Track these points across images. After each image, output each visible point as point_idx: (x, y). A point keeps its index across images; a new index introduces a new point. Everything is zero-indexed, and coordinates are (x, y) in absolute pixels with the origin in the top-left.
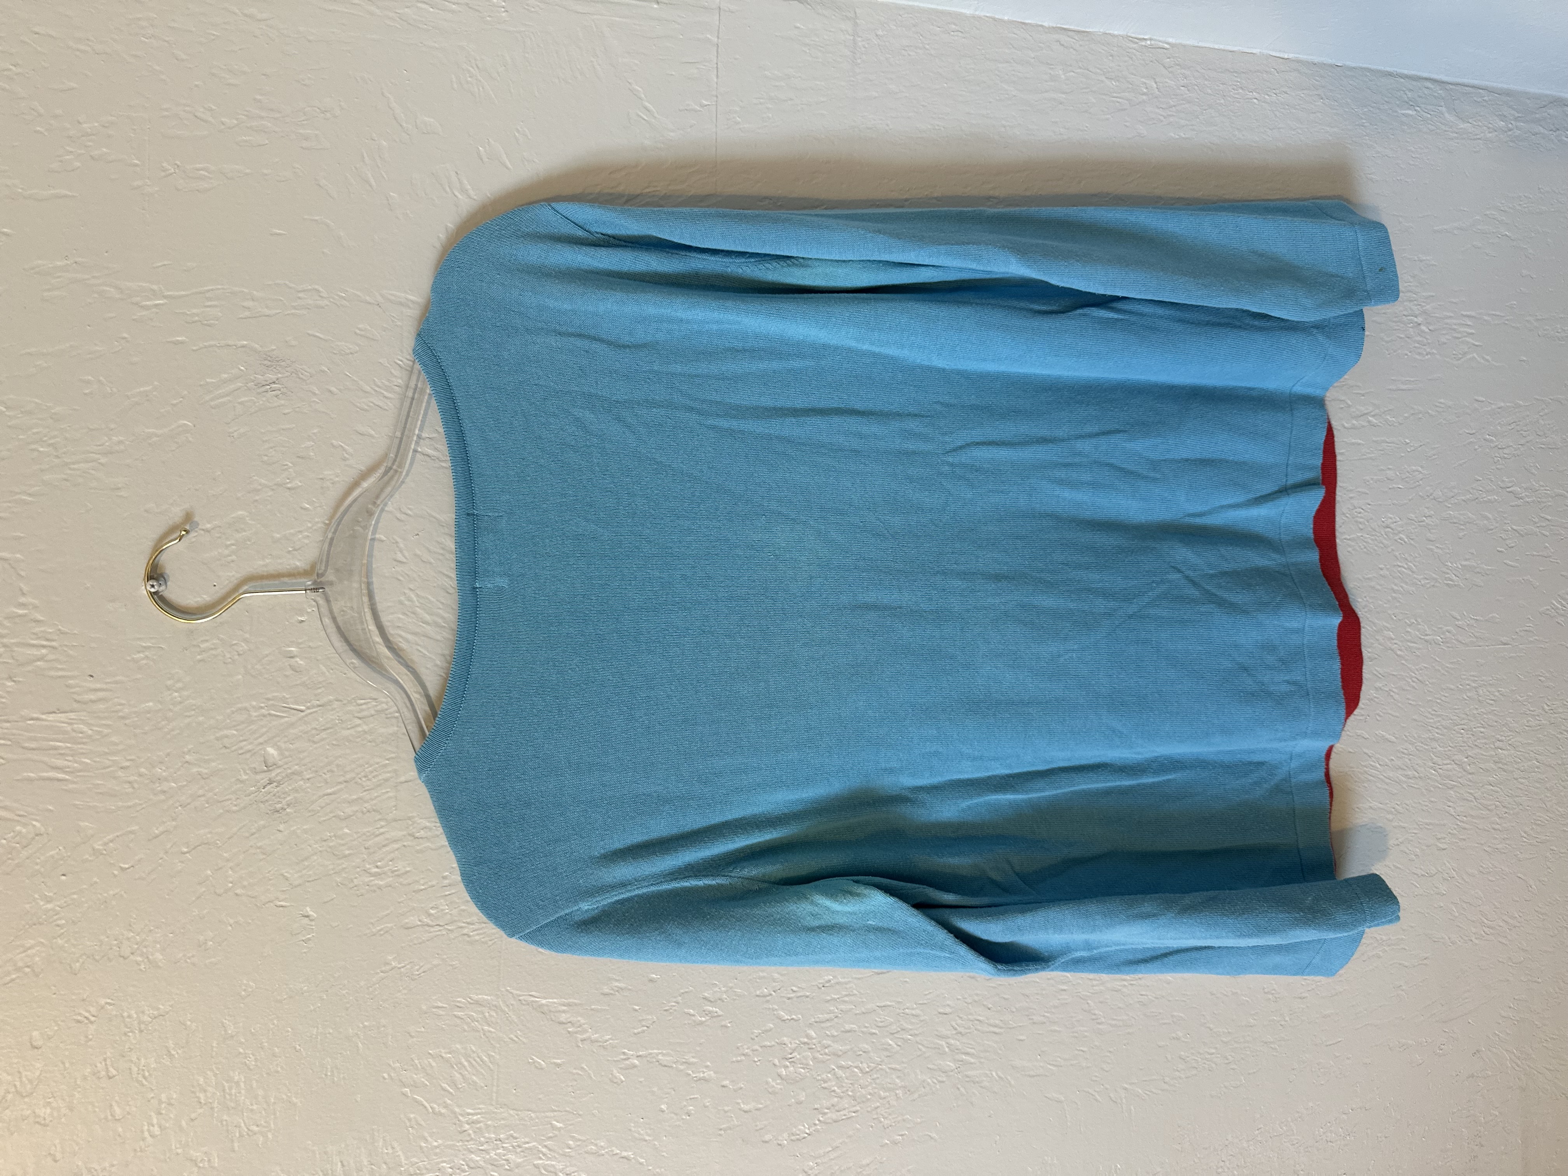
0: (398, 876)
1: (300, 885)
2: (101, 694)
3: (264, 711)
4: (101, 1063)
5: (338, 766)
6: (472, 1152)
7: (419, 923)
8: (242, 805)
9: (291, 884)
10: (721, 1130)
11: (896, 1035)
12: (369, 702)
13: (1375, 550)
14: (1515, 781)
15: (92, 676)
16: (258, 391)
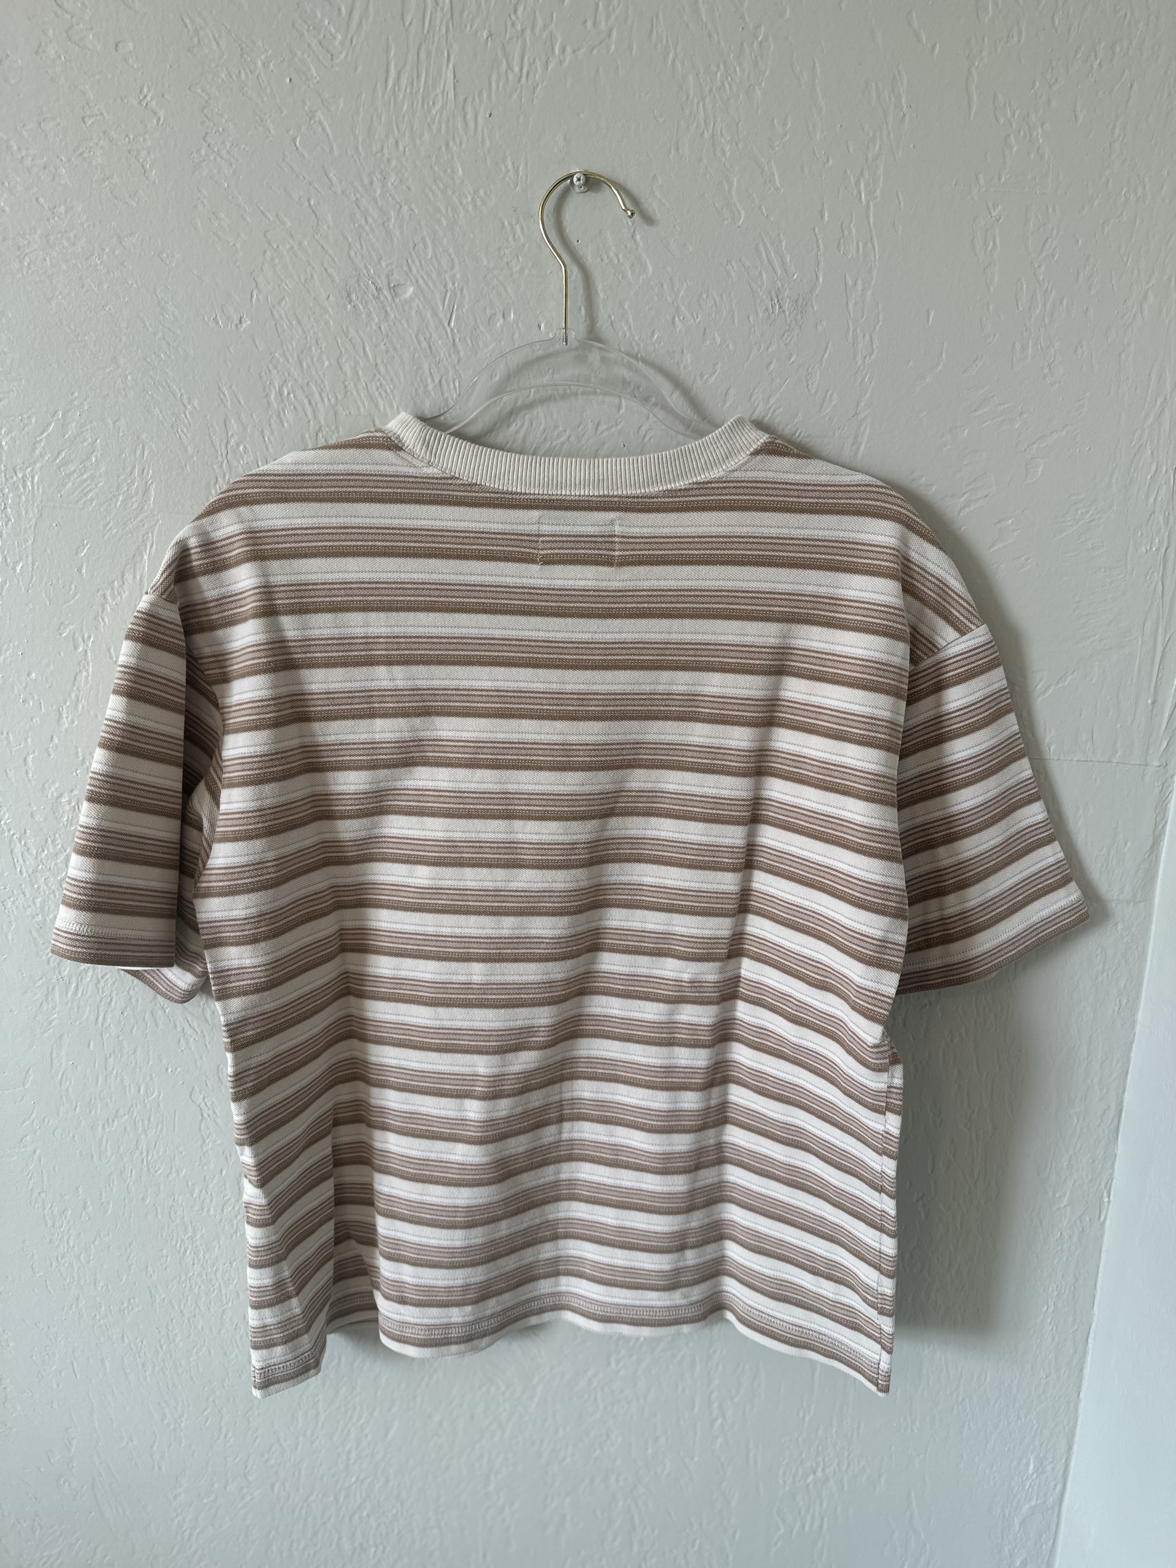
0: (279, 415)
1: (273, 315)
2: (471, 125)
3: (450, 285)
4: (99, 110)
5: (393, 357)
7: (230, 434)
9: (274, 307)
10: (8, 734)
15: (490, 116)
16: (773, 292)
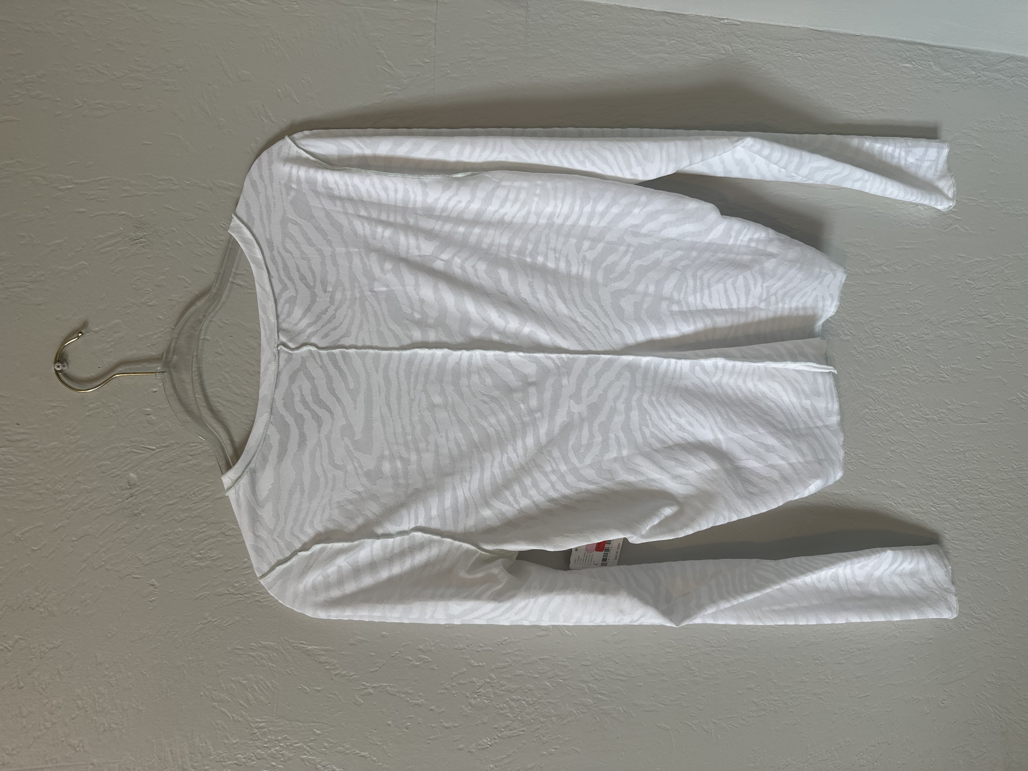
0: (214, 560)
1: (149, 564)
2: (24, 436)
3: (128, 449)
4: (14, 678)
5: (176, 486)
6: (259, 748)
7: (227, 592)
8: (112, 511)
9: (143, 564)
10: (429, 740)
11: (551, 679)
12: (198, 445)
13: (889, 357)
14: (994, 517)
15: (18, 424)
16: (131, 243)
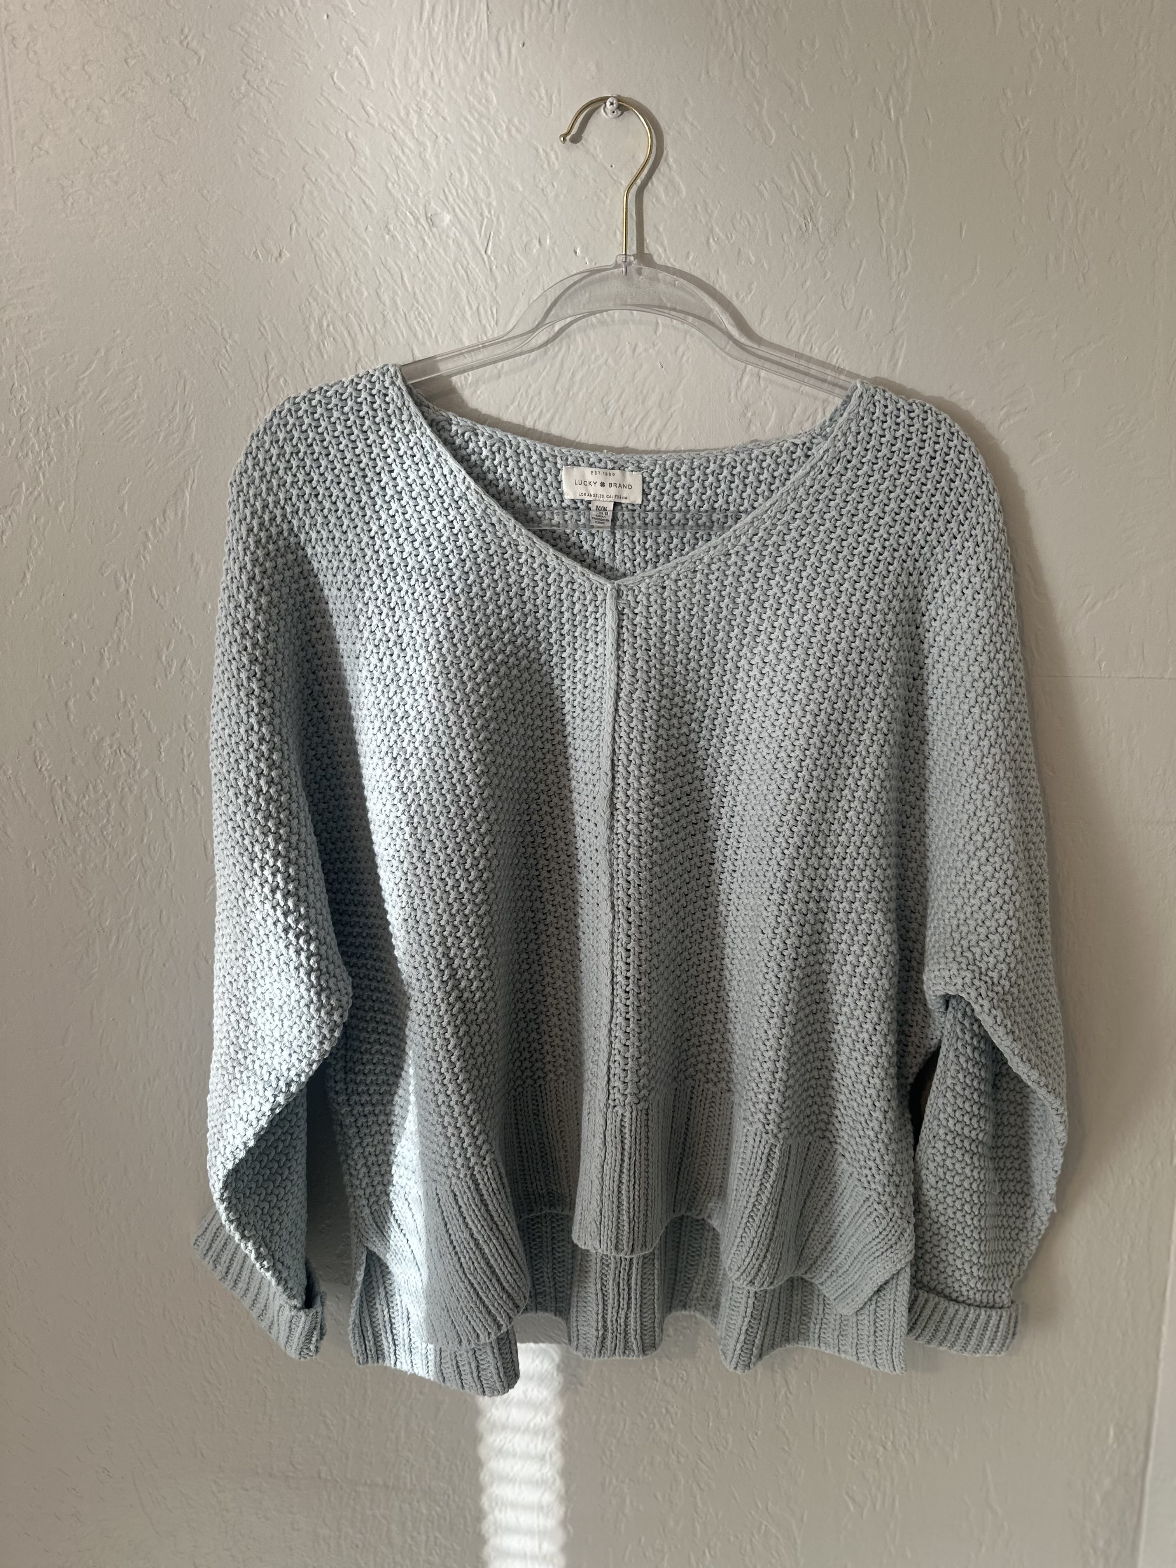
0: (319, 348)
1: (312, 248)
3: (486, 213)
6: (36, 419)
7: (270, 367)
8: (393, 191)
9: (313, 239)
10: (49, 677)
11: (139, 865)
15: (523, 45)
